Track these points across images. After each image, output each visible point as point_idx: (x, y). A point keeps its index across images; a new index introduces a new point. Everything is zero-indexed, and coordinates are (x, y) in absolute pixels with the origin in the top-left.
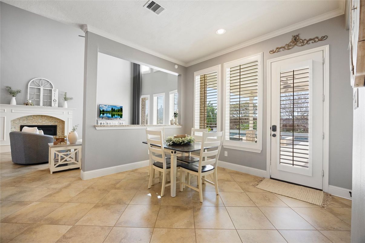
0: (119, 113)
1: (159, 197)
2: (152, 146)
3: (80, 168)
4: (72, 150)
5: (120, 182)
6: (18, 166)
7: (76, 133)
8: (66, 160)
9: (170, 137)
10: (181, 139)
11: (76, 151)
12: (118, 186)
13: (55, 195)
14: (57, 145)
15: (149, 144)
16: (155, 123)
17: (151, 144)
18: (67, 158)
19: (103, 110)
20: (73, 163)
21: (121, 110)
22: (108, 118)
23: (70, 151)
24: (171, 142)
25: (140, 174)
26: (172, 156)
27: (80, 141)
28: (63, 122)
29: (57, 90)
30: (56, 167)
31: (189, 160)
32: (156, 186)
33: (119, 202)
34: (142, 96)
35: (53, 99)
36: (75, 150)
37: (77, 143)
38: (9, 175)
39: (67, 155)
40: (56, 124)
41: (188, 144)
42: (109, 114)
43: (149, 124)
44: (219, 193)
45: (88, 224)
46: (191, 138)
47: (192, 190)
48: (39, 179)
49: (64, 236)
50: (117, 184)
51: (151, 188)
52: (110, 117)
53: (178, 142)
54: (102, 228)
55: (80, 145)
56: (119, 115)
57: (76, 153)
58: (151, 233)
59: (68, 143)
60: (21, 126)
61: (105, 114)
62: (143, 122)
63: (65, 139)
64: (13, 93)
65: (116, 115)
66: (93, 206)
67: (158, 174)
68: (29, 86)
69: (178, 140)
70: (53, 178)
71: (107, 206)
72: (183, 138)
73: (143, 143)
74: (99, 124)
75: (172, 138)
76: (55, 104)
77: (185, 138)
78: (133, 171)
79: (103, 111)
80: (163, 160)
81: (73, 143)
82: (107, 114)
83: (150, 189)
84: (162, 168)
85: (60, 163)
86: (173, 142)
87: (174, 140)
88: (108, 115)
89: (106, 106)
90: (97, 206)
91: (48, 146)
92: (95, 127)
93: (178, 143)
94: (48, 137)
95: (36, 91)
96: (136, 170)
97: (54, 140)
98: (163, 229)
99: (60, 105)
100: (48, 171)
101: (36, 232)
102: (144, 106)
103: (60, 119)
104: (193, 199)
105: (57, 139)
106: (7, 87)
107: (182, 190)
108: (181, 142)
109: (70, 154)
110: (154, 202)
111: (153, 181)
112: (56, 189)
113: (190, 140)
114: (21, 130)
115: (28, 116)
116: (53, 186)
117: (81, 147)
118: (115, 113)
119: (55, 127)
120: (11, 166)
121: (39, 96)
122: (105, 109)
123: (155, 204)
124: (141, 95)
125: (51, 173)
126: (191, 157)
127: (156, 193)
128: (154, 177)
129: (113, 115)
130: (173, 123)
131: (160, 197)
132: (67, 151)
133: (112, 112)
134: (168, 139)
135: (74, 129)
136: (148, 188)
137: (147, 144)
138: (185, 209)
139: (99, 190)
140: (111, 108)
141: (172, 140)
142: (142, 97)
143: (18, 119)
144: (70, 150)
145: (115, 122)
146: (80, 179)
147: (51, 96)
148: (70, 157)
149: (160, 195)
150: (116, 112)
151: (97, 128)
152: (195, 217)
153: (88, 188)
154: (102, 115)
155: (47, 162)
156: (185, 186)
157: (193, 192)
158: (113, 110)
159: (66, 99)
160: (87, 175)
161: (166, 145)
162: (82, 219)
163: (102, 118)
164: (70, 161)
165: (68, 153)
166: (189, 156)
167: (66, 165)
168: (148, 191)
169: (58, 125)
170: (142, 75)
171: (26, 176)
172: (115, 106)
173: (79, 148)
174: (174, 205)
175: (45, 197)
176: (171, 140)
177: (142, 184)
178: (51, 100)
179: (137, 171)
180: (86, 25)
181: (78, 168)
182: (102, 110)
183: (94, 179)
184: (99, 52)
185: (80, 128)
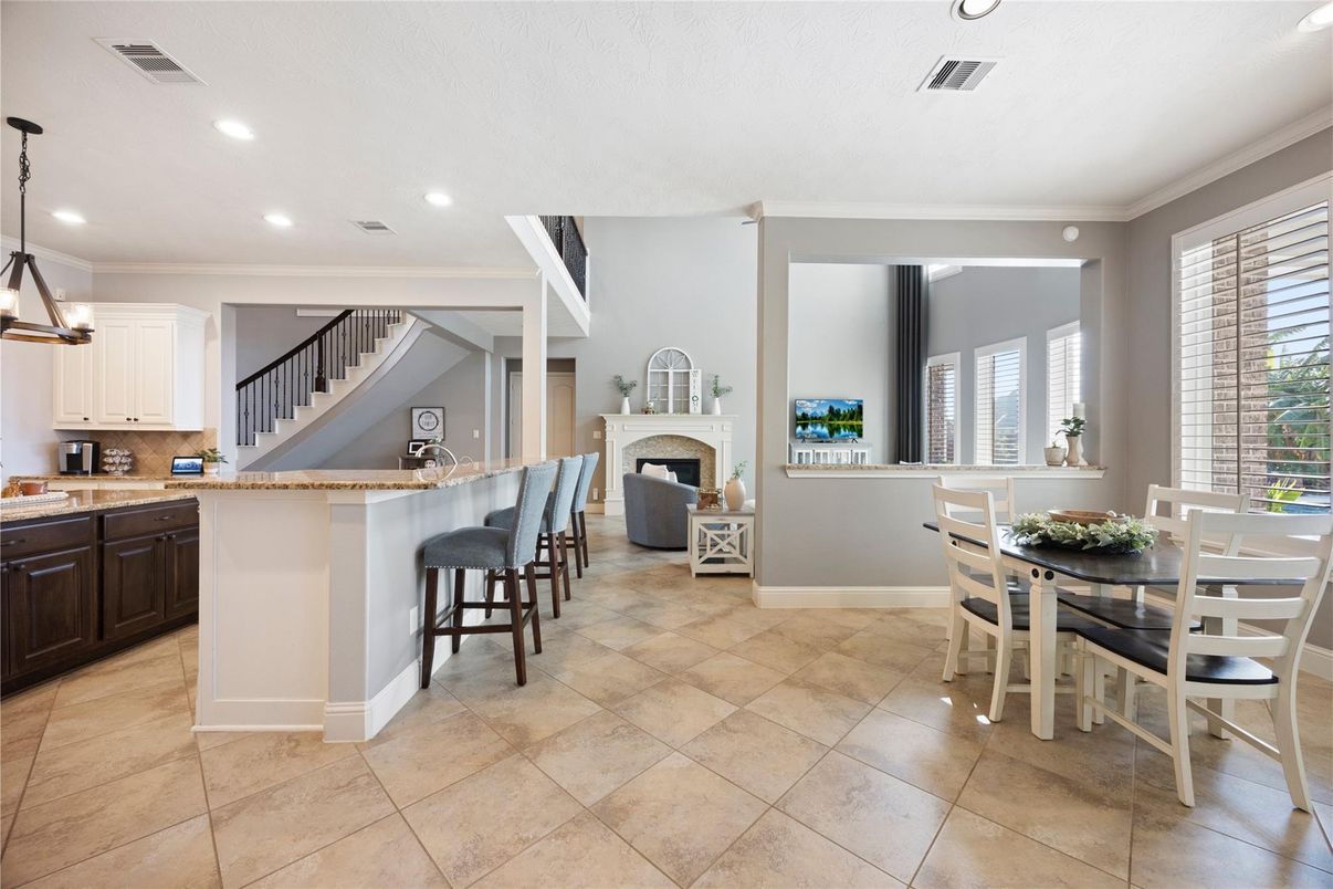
0: (855, 423)
1: (982, 719)
2: (956, 540)
3: (752, 576)
4: (734, 526)
5: (852, 635)
6: (639, 549)
7: (741, 483)
8: (721, 550)
9: (1032, 516)
10: (1078, 527)
11: (740, 531)
12: (846, 645)
13: (703, 627)
14: (704, 511)
15: (944, 533)
16: (983, 457)
17: (951, 535)
18: (723, 545)
19: (804, 414)
20: (736, 560)
21: (858, 412)
22: (820, 439)
23: (729, 529)
24: (1036, 535)
25: (919, 627)
26: (1033, 587)
27: (751, 503)
28: (711, 451)
29: (700, 371)
30: (703, 563)
31: (1135, 617)
32: (973, 682)
33: (848, 691)
34: (929, 360)
35: (691, 395)
36: (740, 526)
37: (743, 509)
38: (624, 564)
39: (722, 537)
40: (698, 456)
41: (1121, 552)
42: (822, 426)
43: (957, 461)
44: (1311, 805)
45: (770, 717)
46: (1134, 528)
47: (1140, 742)
48: (673, 585)
49: (723, 722)
50: (844, 640)
51: (954, 681)
52: (824, 436)
53: (1065, 539)
54: (805, 740)
55: (751, 515)
56: (852, 428)
57: (741, 535)
58: (944, 813)
59: (725, 506)
60: (638, 460)
61: (809, 427)
62: (936, 449)
63: (719, 496)
64: (624, 389)
65: (842, 430)
66: (782, 679)
67: (984, 641)
68: (649, 370)
69: (1065, 532)
70: (698, 589)
71: (816, 689)
72: (1092, 527)
73: (925, 526)
74: (796, 460)
75: (1042, 519)
76: (696, 408)
77: (1104, 527)
78: (892, 612)
79: (804, 416)
80: (998, 596)
81: (735, 510)
82: (814, 425)
83: (952, 686)
84: (996, 623)
85: (710, 554)
86: (1045, 537)
87: (1050, 528)
88: (819, 429)
89: (811, 401)
90: (789, 682)
91: (686, 511)
92: (784, 469)
93: (1066, 542)
94: (685, 489)
95: (661, 377)
96: (906, 611)
97: (697, 498)
98: (988, 821)
99: (706, 410)
100: (687, 568)
101: (674, 694)
102: (939, 392)
103: (705, 445)
104: (1138, 778)
105: (704, 496)
106: (616, 377)
107: (1087, 727)
108: (1084, 542)
109: (729, 536)
110: (961, 730)
111: (962, 662)
112: (703, 613)
113: (1132, 535)
114: (639, 469)
115: (649, 439)
116: (697, 607)
117: (752, 519)
118: (840, 422)
119: (695, 463)
120: (626, 547)
121: (666, 389)
122: (810, 412)
123: (966, 737)
124: (927, 357)
125: (694, 575)
126: (1146, 606)
127: (971, 702)
128: (964, 647)
129: (833, 430)
130: (1059, 457)
131: (988, 722)
132: (722, 527)
133: (830, 420)
134: (1022, 522)
135: (737, 474)
136: (944, 677)
137: (938, 530)
138: (1096, 801)
139: (796, 643)
140: (828, 408)
141: (1041, 529)
142: (930, 363)
143: (633, 444)
144: (728, 525)
145: (839, 453)
146: (752, 603)
147: (687, 390)
148: (729, 544)
149: (987, 716)
150: (843, 420)
151: (791, 474)
152: (1136, 844)
153: (770, 631)
154: (799, 429)
155: (685, 549)
156: (1106, 717)
157: (1145, 754)
158: (834, 414)
159: (717, 392)
160: (768, 595)
161: (1015, 543)
162: (759, 700)
163: (803, 438)
164: (729, 553)
165: (725, 532)
166: (1134, 601)
167: (721, 561)
168: (941, 688)
169: (702, 460)
170: (931, 286)
171: (651, 573)
172: (841, 402)
173: (749, 522)
174: (1041, 766)
175: (685, 626)
176: (1032, 529)
177: (922, 661)
178: (688, 397)
179: (908, 616)
180: (759, 204)
181: (746, 575)
182: (799, 414)
183: (783, 610)
184: (793, 262)
185: (750, 471)
